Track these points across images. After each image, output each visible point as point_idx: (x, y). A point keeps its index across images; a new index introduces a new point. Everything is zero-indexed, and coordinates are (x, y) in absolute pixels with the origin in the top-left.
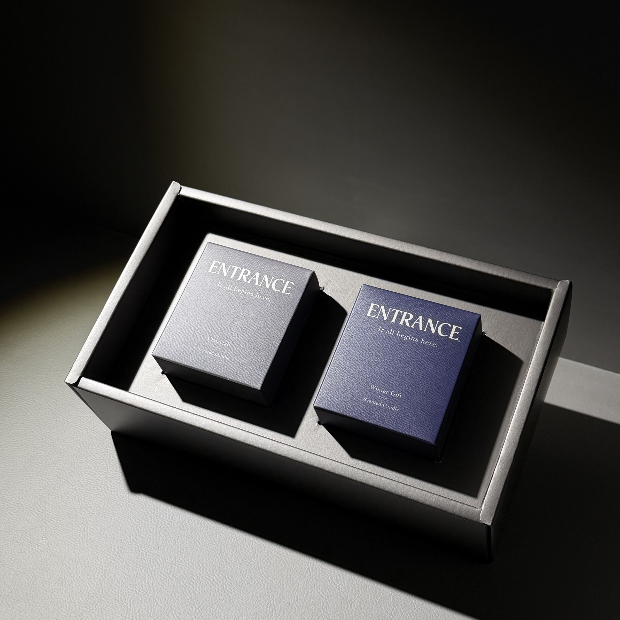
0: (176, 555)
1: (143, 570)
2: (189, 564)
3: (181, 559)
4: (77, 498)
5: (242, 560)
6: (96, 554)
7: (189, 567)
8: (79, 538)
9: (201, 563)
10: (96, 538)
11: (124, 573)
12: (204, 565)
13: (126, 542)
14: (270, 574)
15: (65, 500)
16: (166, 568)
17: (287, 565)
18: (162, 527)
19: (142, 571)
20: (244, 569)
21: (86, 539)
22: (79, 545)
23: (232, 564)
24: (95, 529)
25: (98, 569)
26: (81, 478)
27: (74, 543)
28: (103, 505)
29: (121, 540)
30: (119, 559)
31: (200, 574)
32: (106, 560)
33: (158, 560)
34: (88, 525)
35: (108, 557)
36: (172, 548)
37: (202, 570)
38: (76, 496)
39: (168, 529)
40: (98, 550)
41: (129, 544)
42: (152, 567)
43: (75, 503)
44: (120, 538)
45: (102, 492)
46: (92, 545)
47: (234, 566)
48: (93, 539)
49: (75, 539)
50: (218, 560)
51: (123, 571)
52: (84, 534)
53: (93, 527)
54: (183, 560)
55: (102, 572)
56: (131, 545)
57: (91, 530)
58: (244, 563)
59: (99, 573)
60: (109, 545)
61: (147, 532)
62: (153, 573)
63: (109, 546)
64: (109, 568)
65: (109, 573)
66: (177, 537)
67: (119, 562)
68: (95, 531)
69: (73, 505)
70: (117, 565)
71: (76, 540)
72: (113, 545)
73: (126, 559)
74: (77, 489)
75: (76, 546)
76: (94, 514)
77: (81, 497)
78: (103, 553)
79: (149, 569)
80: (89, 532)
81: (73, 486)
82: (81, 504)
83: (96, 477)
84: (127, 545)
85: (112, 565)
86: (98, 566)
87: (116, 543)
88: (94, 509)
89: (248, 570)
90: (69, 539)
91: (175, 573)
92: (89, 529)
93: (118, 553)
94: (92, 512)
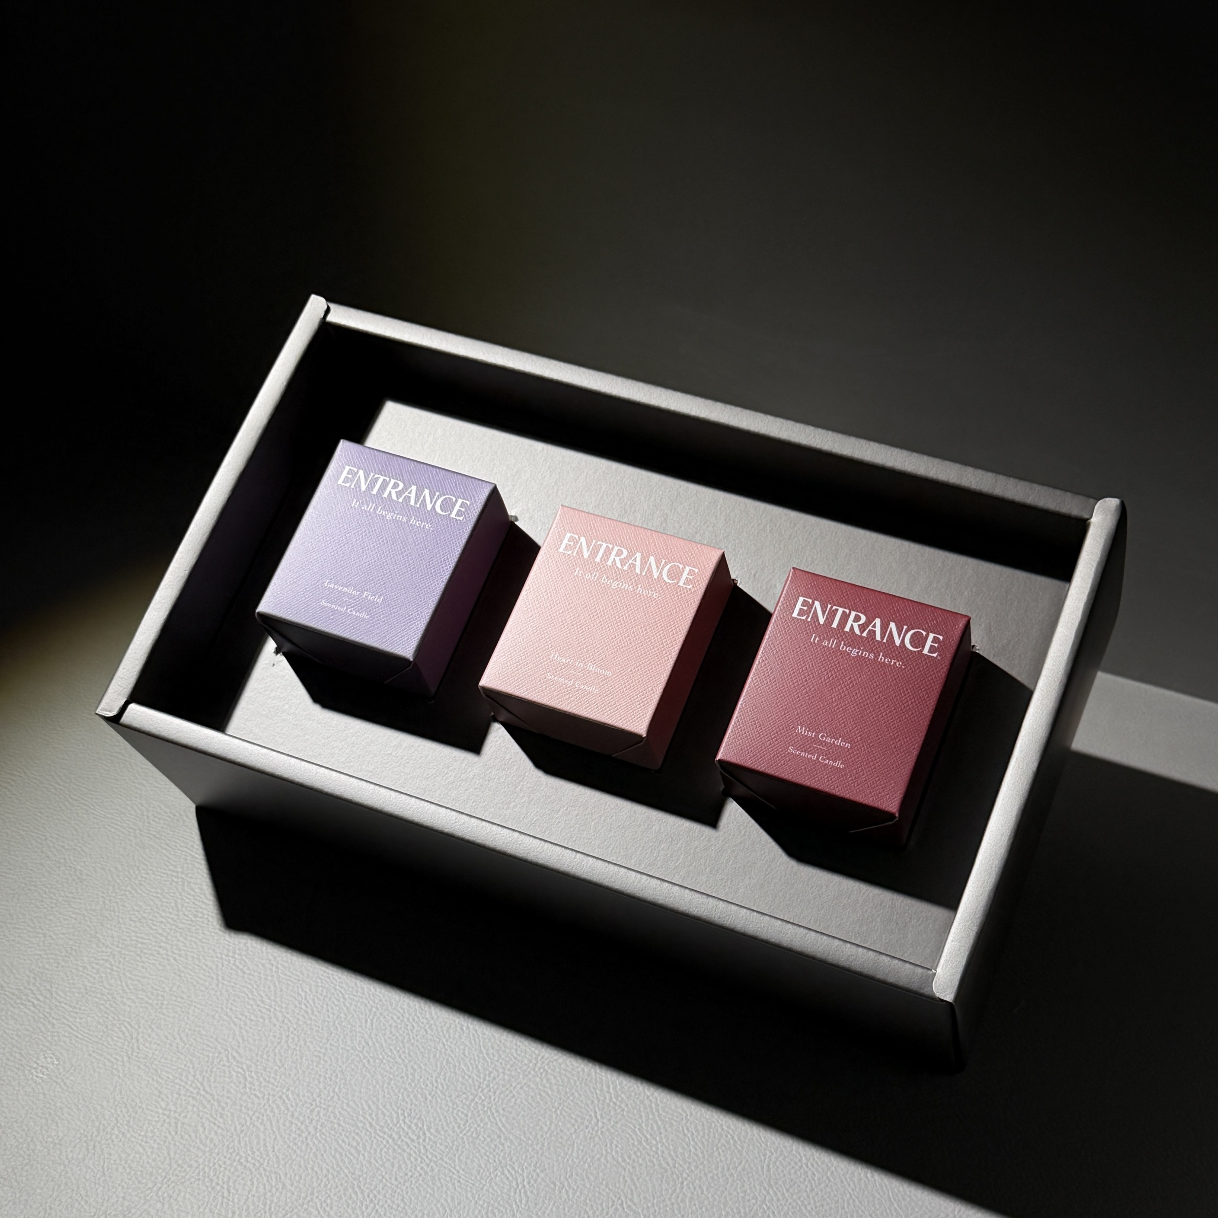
0: (321, 1086)
1: (254, 1118)
2: (348, 1104)
3: (332, 1094)
4: (117, 971)
5: (458, 1096)
6: (156, 1085)
7: (349, 1110)
8: (122, 1054)
9: (374, 1103)
10: (157, 1053)
11: (215, 1124)
12: (380, 1106)
13: (218, 1060)
14: (514, 1122)
15: (91, 976)
16: (300, 1114)
17: (549, 1103)
18: (291, 1029)
19: (251, 1119)
20: (462, 1113)
21: (136, 1056)
22: (120, 1068)
23: (437, 1102)
24: (153, 1035)
25: (161, 1116)
26: (125, 930)
27: (110, 1064)
28: (171, 985)
29: (208, 1056)
30: (204, 1097)
31: (371, 1125)
32: (177, 1099)
33: (284, 1097)
34: (139, 1027)
35: (182, 1092)
36: (313, 1072)
37: (376, 1116)
38: (115, 968)
39: (305, 1034)
40: (160, 1077)
41: (224, 1065)
42: (272, 1111)
43: (112, 981)
44: (205, 1053)
45: (168, 960)
46: (149, 1069)
47: (440, 1108)
48: (150, 1055)
49: (114, 1056)
50: (409, 1096)
51: (213, 1120)
52: (131, 1045)
53: (150, 1031)
54: (336, 1097)
55: (169, 1123)
56: (229, 1067)
57: (146, 1036)
58: (462, 1101)
59: (162, 1126)
60: (183, 1067)
61: (260, 1040)
62: (274, 1123)
63: (183, 1070)
64: (183, 1114)
65: (183, 1123)
66: (323, 1050)
67: (205, 1103)
68: (153, 1039)
69: (108, 987)
70: (201, 1108)
71: (115, 1058)
72: (191, 1066)
73: (218, 1095)
74: (116, 953)
75: (116, 1069)
76: (151, 1005)
77: (124, 969)
78: (172, 1084)
79: (268, 1115)
80: (141, 1040)
81: (107, 946)
82: (124, 984)
83: (154, 927)
84: (219, 1067)
85: (190, 1108)
86: (160, 1111)
87: (199, 1064)
88: (152, 994)
89: (470, 1115)
90: (101, 1055)
91: (320, 1124)
92: (141, 1035)
93: (202, 1084)
94: (146, 999)
